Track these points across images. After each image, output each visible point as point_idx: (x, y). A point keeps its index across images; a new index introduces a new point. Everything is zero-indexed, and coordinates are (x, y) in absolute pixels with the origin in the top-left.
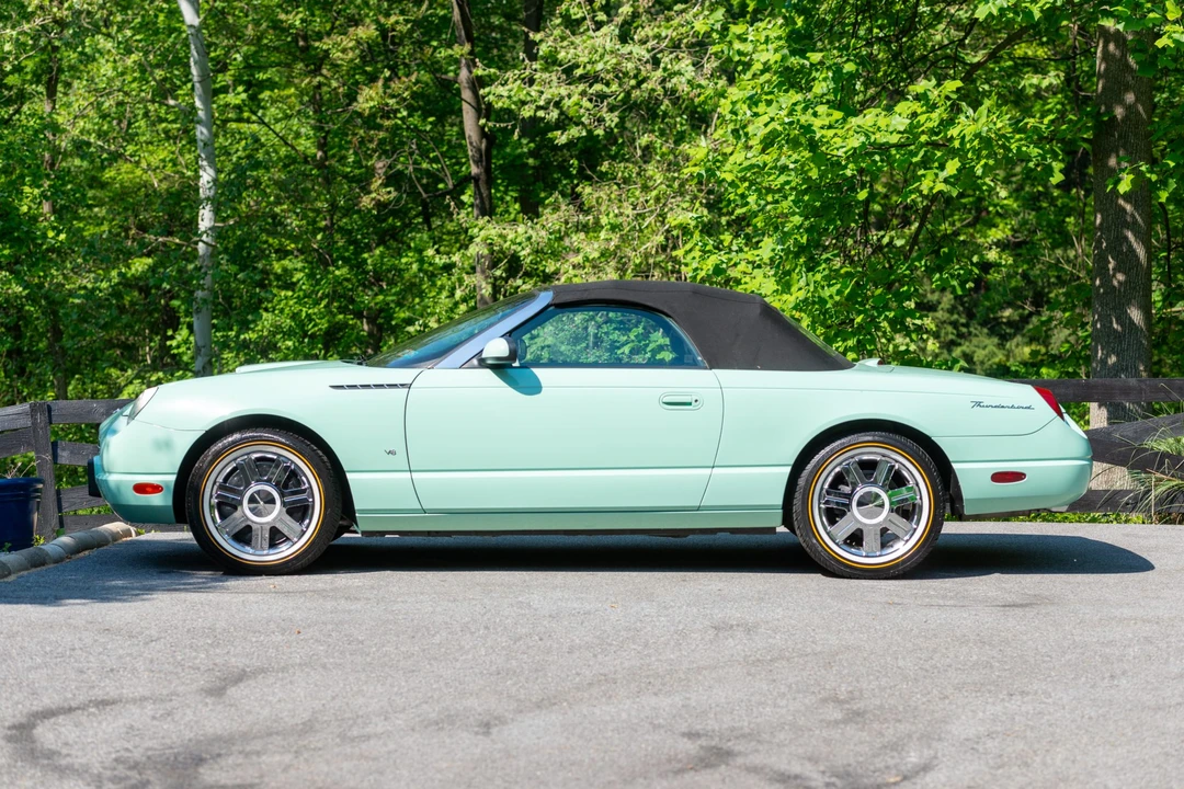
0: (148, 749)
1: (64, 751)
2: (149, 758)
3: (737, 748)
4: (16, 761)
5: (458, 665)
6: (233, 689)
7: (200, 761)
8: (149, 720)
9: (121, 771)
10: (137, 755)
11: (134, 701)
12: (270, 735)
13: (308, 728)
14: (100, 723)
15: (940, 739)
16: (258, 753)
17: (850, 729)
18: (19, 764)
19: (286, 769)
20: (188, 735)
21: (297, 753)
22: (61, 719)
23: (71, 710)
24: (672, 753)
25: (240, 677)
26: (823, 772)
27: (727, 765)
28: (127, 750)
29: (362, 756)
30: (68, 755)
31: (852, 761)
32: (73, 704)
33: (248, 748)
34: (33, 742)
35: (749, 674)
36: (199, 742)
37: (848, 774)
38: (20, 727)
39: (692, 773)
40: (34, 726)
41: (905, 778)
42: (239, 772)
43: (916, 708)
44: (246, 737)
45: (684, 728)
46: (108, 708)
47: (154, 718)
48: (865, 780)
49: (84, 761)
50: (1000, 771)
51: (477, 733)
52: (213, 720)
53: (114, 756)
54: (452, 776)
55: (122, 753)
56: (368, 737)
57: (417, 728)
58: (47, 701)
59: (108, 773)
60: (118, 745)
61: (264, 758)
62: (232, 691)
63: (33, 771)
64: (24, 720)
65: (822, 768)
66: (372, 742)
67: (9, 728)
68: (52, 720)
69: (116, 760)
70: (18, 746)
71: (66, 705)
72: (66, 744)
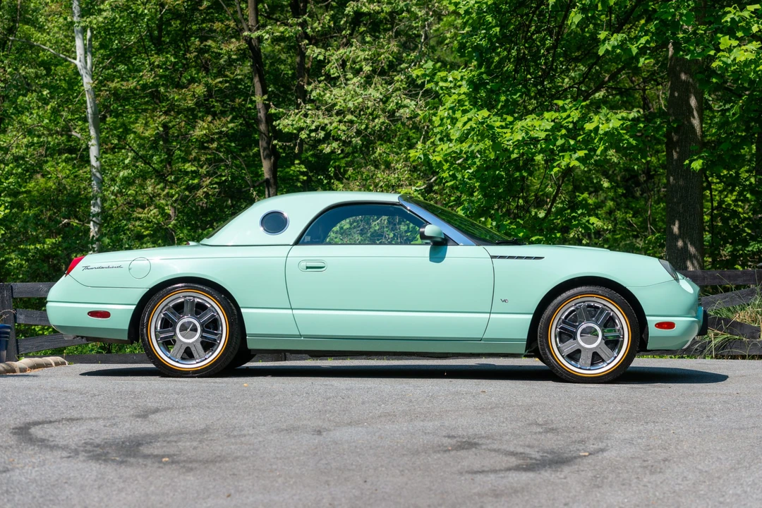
0: (104, 439)
1: (51, 439)
2: (106, 443)
3: (480, 442)
4: (21, 443)
5: (293, 408)
6: (153, 416)
7: (139, 444)
8: (102, 427)
9: (89, 448)
10: (98, 441)
11: (91, 419)
12: (182, 434)
13: (206, 431)
14: (71, 428)
15: (607, 439)
16: (176, 442)
17: (549, 435)
18: (23, 444)
19: (195, 448)
20: (128, 434)
21: (201, 442)
22: (45, 426)
23: (51, 422)
24: (440, 443)
25: (156, 411)
26: (538, 452)
27: (476, 448)
28: (91, 439)
29: (242, 443)
30: (53, 441)
31: (555, 447)
32: (52, 419)
33: (169, 439)
34: (31, 435)
35: (478, 413)
36: (135, 437)
37: (555, 453)
38: (20, 428)
39: (455, 452)
40: (30, 428)
41: (590, 454)
42: (165, 449)
43: (588, 427)
44: (166, 435)
45: (444, 434)
46: (75, 422)
47: (105, 426)
48: (566, 455)
49: (65, 443)
50: (650, 451)
51: (313, 434)
52: (143, 428)
53: (83, 441)
54: (302, 452)
55: (88, 440)
56: (245, 436)
57: (275, 432)
58: (35, 418)
59: (82, 449)
60: (85, 437)
61: (180, 443)
62: (152, 417)
63: (33, 447)
64: (23, 426)
65: (537, 450)
66: (247, 438)
67: (13, 429)
68: (41, 426)
69: (85, 443)
70: (21, 437)
71: (47, 420)
72: (52, 436)
